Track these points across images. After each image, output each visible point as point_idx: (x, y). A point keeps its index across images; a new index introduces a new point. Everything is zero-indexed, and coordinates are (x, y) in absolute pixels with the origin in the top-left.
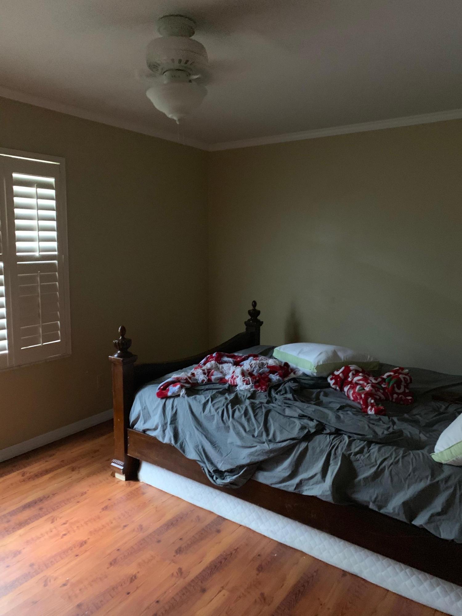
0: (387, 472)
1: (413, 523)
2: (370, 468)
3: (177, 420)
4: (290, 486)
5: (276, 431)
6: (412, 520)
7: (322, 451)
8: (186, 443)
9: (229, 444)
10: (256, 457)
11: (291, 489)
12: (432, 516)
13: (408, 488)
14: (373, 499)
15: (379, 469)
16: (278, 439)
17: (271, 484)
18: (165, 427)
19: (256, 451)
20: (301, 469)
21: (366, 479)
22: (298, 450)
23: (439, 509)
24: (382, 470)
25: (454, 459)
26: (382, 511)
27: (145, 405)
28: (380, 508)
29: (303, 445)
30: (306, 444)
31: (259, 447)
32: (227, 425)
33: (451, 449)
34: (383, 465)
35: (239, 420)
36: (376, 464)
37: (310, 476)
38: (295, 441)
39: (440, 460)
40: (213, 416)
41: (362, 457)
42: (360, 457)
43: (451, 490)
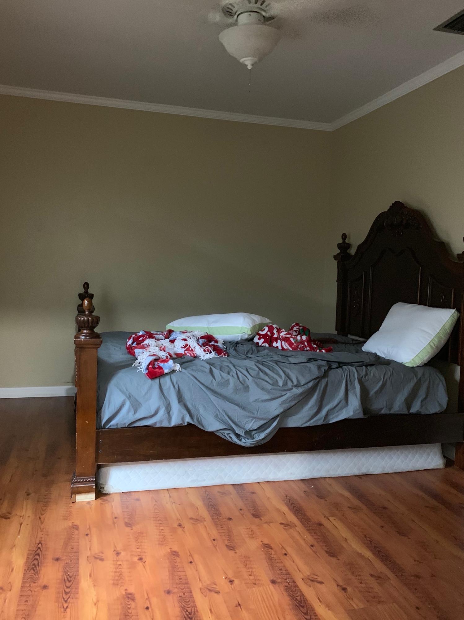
0: (389, 382)
1: (411, 412)
2: (377, 383)
3: (183, 397)
4: (318, 420)
5: (298, 376)
6: (410, 411)
7: (340, 382)
8: (202, 417)
9: (253, 402)
10: (287, 405)
11: (320, 423)
12: (422, 401)
13: (403, 389)
14: (385, 405)
15: (384, 382)
16: (302, 383)
17: (301, 425)
18: (169, 409)
19: (288, 398)
20: (324, 403)
21: (376, 393)
22: (321, 387)
23: (424, 396)
24: (385, 382)
25: (422, 361)
26: (392, 412)
27: (129, 393)
28: (390, 409)
29: (324, 382)
30: (326, 379)
31: (289, 394)
32: (245, 385)
33: (418, 355)
34: (385, 378)
35: (257, 377)
36: (381, 380)
37: (334, 405)
38: (318, 380)
39: (413, 365)
40: (228, 380)
41: (370, 377)
42: (369, 377)
43: (427, 382)
